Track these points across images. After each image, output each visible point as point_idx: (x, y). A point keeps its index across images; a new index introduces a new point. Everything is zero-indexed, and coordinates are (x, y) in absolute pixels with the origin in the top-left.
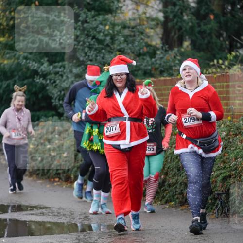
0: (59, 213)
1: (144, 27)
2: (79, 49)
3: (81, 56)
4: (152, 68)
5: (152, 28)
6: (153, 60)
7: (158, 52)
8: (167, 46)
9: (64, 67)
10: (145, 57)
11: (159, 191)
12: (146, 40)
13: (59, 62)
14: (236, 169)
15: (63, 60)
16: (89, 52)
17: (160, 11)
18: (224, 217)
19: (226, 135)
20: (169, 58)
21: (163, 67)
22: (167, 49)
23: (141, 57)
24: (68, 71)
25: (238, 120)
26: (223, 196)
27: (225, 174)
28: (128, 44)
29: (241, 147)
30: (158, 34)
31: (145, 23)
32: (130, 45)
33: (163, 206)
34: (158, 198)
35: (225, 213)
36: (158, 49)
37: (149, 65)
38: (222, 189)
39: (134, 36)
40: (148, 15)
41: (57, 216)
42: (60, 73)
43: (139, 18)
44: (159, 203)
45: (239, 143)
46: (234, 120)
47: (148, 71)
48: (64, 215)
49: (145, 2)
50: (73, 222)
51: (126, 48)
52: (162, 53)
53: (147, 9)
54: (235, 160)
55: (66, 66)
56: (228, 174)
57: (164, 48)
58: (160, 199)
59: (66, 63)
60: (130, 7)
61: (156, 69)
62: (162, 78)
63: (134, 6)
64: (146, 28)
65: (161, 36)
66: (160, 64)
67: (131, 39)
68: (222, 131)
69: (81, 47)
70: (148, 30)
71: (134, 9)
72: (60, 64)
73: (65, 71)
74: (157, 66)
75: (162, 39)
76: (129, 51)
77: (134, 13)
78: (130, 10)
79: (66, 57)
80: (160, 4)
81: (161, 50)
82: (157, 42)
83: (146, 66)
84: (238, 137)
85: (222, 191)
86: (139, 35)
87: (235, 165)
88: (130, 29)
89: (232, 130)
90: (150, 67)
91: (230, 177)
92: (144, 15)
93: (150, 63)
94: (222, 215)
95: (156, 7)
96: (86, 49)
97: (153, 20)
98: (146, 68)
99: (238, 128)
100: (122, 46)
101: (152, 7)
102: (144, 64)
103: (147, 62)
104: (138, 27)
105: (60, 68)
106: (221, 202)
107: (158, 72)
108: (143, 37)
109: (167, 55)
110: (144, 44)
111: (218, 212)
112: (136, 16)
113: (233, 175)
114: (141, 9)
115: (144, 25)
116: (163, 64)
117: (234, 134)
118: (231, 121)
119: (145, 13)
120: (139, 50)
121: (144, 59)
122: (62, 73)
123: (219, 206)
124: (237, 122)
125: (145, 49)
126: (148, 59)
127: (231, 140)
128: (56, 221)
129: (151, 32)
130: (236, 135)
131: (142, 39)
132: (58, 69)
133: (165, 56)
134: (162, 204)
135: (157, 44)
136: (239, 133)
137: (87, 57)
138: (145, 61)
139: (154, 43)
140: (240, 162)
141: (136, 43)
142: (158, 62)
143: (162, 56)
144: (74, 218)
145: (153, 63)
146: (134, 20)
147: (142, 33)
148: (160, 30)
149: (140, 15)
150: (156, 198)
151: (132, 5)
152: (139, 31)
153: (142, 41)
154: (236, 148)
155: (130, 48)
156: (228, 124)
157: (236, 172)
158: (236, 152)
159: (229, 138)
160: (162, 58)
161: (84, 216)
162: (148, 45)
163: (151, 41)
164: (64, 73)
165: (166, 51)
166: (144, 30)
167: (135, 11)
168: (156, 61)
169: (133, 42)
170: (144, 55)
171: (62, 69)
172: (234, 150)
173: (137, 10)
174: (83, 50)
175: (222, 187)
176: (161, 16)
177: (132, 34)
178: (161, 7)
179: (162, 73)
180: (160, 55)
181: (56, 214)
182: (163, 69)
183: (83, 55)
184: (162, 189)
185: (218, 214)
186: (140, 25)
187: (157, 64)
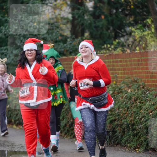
0: (4, 144)
1: (59, 23)
2: (17, 38)
3: (18, 42)
4: (64, 50)
5: (64, 24)
6: (65, 45)
7: (69, 40)
8: (74, 36)
9: (7, 50)
10: (60, 43)
11: (69, 129)
12: (61, 32)
13: (4, 46)
14: (119, 115)
15: (6, 45)
16: (24, 40)
17: (70, 13)
18: (111, 146)
19: (113, 93)
20: (75, 44)
21: (72, 49)
22: (74, 38)
23: (57, 43)
24: (10, 52)
25: (120, 84)
26: (111, 132)
27: (112, 119)
28: (49, 35)
29: (122, 101)
30: (68, 28)
31: (60, 21)
32: (50, 35)
33: (71, 140)
34: (69, 134)
35: (112, 144)
36: (68, 38)
37: (62, 48)
38: (110, 128)
39: (53, 29)
40: (62, 16)
41: (3, 146)
42: (5, 54)
43: (56, 18)
44: (69, 137)
45: (121, 99)
46: (117, 83)
47: (62, 52)
48: (8, 146)
49: (60, 7)
50: (14, 150)
51: (48, 37)
52: (71, 40)
53: (61, 11)
54: (118, 109)
55: (9, 49)
56: (113, 118)
57: (72, 37)
58: (70, 135)
59: (8, 47)
60: (50, 11)
61: (67, 51)
62: (71, 57)
63: (53, 10)
64: (60, 24)
65: (70, 29)
66: (70, 48)
67: (51, 31)
68: (110, 91)
69: (19, 37)
70: (62, 26)
71: (52, 12)
72: (5, 48)
73: (8, 52)
74: (68, 49)
75: (71, 31)
76: (49, 39)
77: (52, 15)
78: (50, 13)
79: (9, 43)
80: (69, 8)
81: (70, 39)
82: (67, 33)
83: (60, 49)
84: (120, 94)
85: (110, 130)
86: (56, 29)
87: (118, 113)
88: (50, 25)
89: (116, 90)
90: (63, 50)
91: (115, 120)
92: (59, 16)
93: (63, 47)
94: (110, 145)
95: (67, 10)
96: (22, 38)
97: (65, 19)
98: (61, 50)
99: (120, 89)
100: (45, 36)
101: (64, 11)
102: (59, 48)
103: (62, 46)
104: (55, 24)
105: (5, 50)
106: (109, 137)
107: (68, 53)
108: (58, 30)
109: (74, 42)
110: (59, 35)
111: (107, 143)
112: (54, 16)
113: (117, 119)
114: (57, 12)
115: (59, 22)
116: (71, 47)
117: (117, 93)
118: (115, 84)
119: (60, 15)
120: (56, 38)
121: (59, 44)
122: (6, 54)
123: (108, 139)
124: (119, 85)
125: (60, 38)
126: (62, 44)
127: (116, 97)
128: (3, 149)
129: (64, 27)
130: (119, 93)
131: (58, 31)
132: (3, 51)
133: (73, 42)
134: (71, 138)
135: (67, 35)
136: (121, 92)
137: (22, 43)
138: (60, 46)
139: (65, 34)
140: (122, 111)
141: (54, 34)
142: (69, 46)
143: (71, 42)
144: (14, 148)
145: (65, 47)
146: (53, 19)
147: (58, 27)
148: (69, 26)
149: (57, 16)
150: (67, 134)
151: (51, 9)
152: (56, 26)
153: (58, 33)
154: (119, 101)
155: (50, 38)
156: (114, 86)
157: (119, 117)
158: (118, 104)
159: (114, 95)
160: (71, 44)
161: (21, 146)
162: (62, 36)
163: (64, 32)
164: (8, 54)
165: (74, 39)
166: (59, 26)
167: (53, 13)
168: (67, 45)
169: (52, 33)
170: (59, 41)
171: (6, 51)
172: (117, 103)
173: (55, 13)
174: (20, 38)
175: (110, 127)
176: (70, 16)
177: (52, 28)
178: (70, 10)
179: (71, 53)
180: (69, 42)
181: (2, 145)
182: (71, 51)
183: (20, 42)
184: (71, 128)
185: (107, 145)
186: (56, 22)
187: (67, 47)
